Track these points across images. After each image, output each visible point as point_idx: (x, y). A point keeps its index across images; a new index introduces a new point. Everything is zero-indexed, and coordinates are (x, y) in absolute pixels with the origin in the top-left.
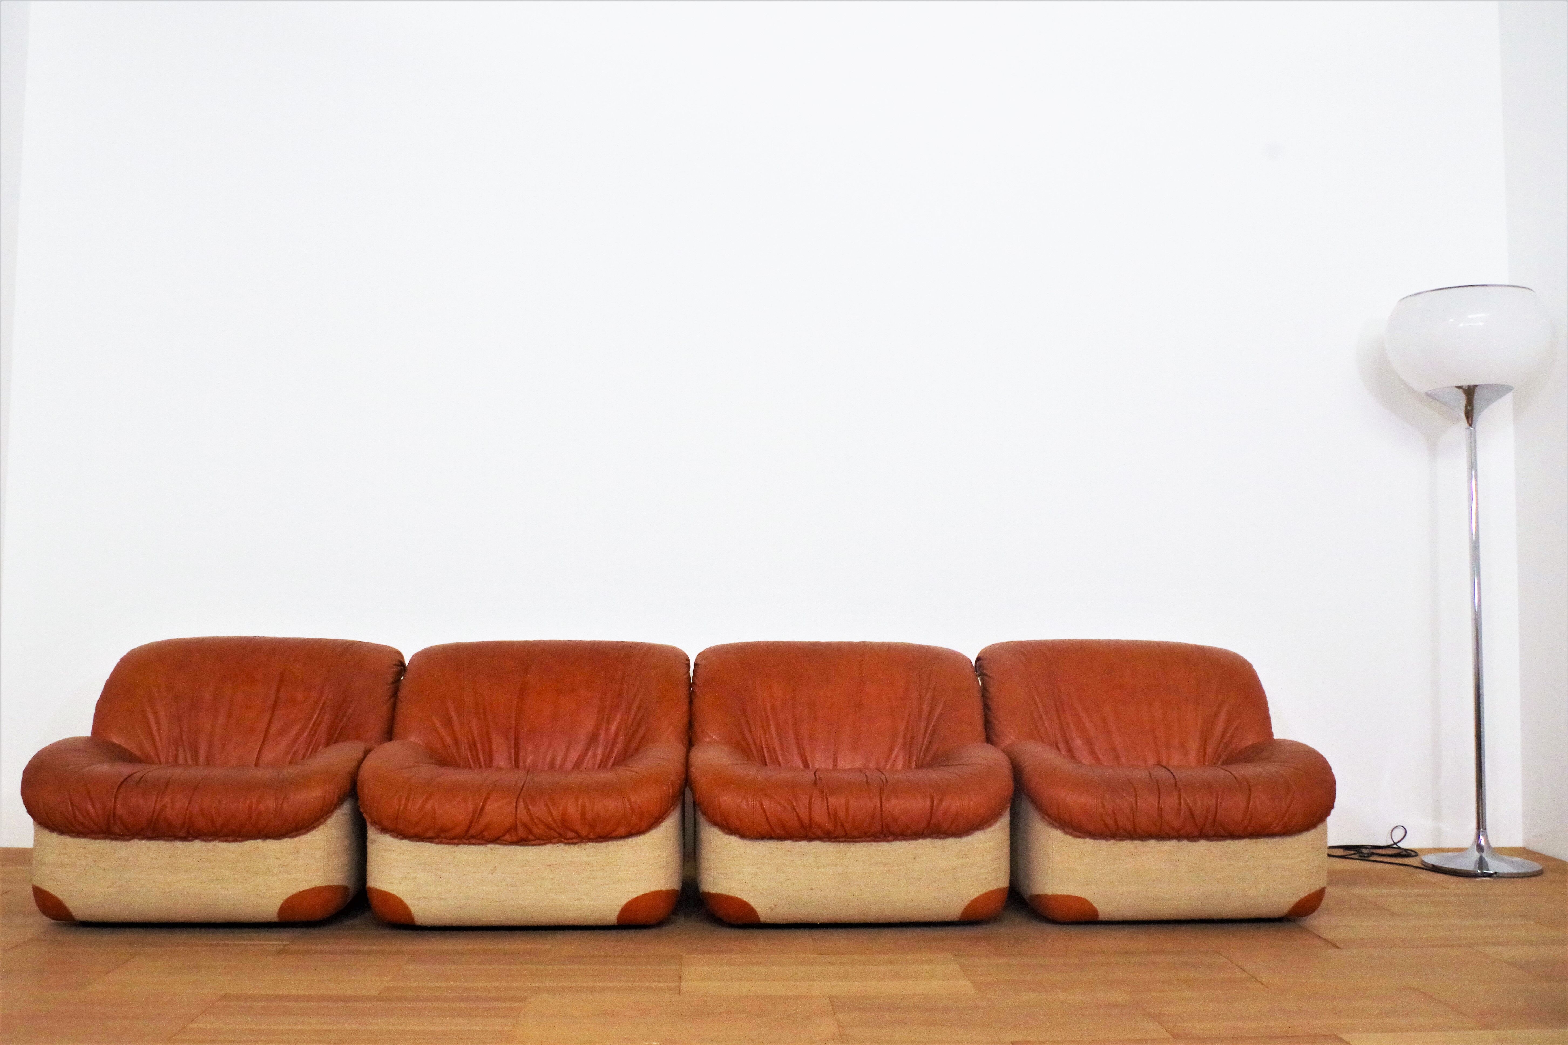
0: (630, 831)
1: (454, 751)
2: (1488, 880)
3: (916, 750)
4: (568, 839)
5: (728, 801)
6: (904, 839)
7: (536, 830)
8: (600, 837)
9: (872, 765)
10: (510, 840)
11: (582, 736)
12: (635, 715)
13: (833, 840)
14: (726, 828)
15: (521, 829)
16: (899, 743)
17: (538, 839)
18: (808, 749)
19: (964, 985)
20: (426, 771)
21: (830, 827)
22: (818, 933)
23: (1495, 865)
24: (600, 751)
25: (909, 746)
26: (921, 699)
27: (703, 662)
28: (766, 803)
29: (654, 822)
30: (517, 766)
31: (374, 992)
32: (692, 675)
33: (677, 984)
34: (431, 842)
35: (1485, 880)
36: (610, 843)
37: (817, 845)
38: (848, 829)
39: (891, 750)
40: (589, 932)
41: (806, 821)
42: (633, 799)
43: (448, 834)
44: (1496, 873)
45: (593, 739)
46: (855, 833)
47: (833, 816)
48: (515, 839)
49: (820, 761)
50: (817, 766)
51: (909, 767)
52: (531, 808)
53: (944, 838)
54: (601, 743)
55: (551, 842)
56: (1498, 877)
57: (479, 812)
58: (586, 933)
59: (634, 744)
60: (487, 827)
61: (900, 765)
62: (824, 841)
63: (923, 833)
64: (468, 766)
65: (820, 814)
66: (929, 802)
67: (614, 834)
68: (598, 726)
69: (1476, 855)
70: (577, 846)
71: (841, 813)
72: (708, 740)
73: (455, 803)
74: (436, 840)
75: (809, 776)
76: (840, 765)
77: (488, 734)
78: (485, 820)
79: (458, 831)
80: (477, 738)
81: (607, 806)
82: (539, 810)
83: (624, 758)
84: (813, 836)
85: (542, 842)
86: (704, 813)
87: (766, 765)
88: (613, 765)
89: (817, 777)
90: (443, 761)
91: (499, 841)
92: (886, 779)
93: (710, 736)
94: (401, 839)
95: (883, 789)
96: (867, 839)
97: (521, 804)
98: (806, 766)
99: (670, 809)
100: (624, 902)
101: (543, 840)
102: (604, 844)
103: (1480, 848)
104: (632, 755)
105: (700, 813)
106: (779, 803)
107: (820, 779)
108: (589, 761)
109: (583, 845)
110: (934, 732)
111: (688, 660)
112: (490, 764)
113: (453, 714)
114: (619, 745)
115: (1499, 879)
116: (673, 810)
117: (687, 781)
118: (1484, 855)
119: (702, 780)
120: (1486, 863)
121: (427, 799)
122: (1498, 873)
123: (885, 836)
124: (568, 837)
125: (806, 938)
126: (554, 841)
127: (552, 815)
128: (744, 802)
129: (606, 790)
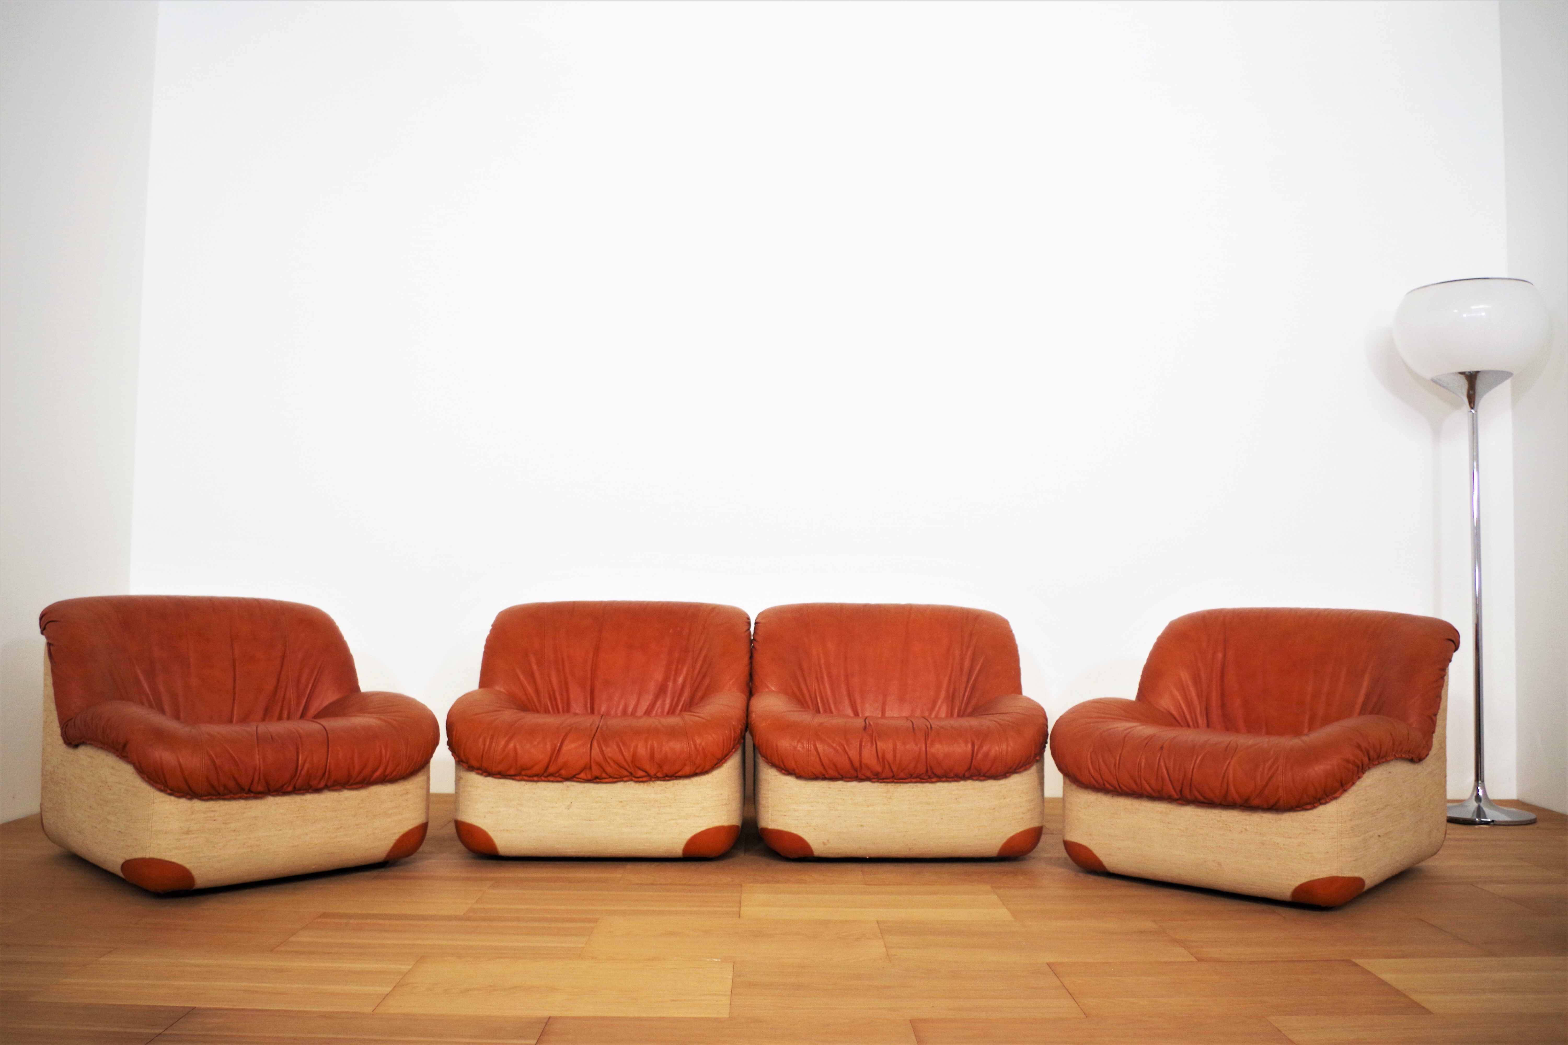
0: (695, 771)
1: (535, 699)
2: (1487, 828)
3: (957, 702)
4: (638, 778)
5: (785, 744)
6: (947, 781)
7: (609, 769)
8: (667, 776)
9: (918, 713)
10: (585, 778)
11: (652, 687)
12: (701, 668)
13: (881, 781)
14: (783, 769)
15: (594, 767)
16: (943, 694)
17: (611, 777)
18: (858, 701)
19: (1002, 914)
20: (509, 715)
21: (879, 769)
22: (867, 867)
23: (1491, 815)
24: (668, 701)
25: (951, 698)
26: (962, 659)
27: (763, 621)
28: (820, 746)
29: (717, 763)
30: (592, 712)
31: (460, 913)
32: (752, 633)
33: (737, 909)
34: (513, 779)
35: (1483, 827)
36: (676, 782)
37: (867, 784)
38: (895, 769)
39: (934, 703)
40: (657, 864)
41: (857, 764)
42: (698, 742)
43: (528, 772)
44: (1493, 821)
45: (662, 690)
46: (902, 775)
47: (881, 759)
48: (589, 777)
49: (870, 710)
50: (867, 714)
51: (952, 715)
52: (604, 748)
53: (984, 780)
54: (669, 694)
55: (622, 781)
56: (1495, 825)
57: (556, 752)
58: (654, 865)
59: (700, 694)
60: (565, 765)
61: (943, 714)
62: (874, 782)
63: (964, 775)
64: (547, 711)
65: (869, 756)
66: (970, 746)
67: (680, 774)
68: (666, 679)
69: (1474, 805)
70: (646, 784)
71: (889, 756)
72: (767, 690)
73: (536, 743)
74: (518, 778)
75: (859, 723)
76: (888, 714)
77: (566, 683)
78: (561, 759)
79: (537, 769)
80: (556, 687)
81: (676, 747)
82: (611, 751)
83: (690, 705)
84: (863, 777)
85: (615, 780)
86: (763, 756)
87: (820, 713)
88: (681, 711)
89: (867, 723)
90: (525, 706)
91: (575, 779)
92: (931, 726)
93: (768, 687)
94: (486, 776)
95: (928, 734)
96: (913, 780)
97: (595, 744)
98: (856, 714)
99: (731, 751)
100: (689, 836)
101: (616, 778)
102: (670, 783)
103: (1478, 799)
104: (697, 704)
105: (759, 756)
106: (832, 747)
107: (870, 724)
108: (658, 709)
109: (652, 784)
110: (974, 687)
111: (749, 619)
112: (567, 709)
113: (535, 667)
114: (686, 695)
115: (1496, 827)
116: (735, 751)
117: (747, 726)
118: (1482, 804)
119: (761, 726)
120: (1484, 812)
121: (510, 739)
122: (1496, 821)
123: (930, 778)
124: (638, 775)
125: (855, 873)
126: (625, 779)
127: (622, 754)
128: (800, 745)
129: (673, 733)
